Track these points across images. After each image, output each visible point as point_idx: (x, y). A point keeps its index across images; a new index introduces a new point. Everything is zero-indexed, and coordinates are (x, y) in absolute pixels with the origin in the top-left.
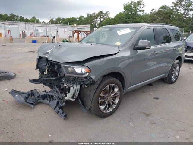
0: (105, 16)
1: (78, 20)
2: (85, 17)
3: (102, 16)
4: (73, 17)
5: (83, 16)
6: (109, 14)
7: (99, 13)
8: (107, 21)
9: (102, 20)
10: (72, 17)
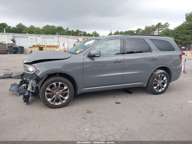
0: (164, 27)
1: (135, 32)
2: (143, 30)
3: (160, 28)
4: (131, 30)
5: (141, 29)
6: (168, 25)
7: (157, 25)
8: (165, 33)
9: (160, 31)
10: (129, 30)
